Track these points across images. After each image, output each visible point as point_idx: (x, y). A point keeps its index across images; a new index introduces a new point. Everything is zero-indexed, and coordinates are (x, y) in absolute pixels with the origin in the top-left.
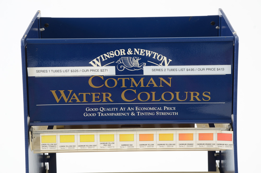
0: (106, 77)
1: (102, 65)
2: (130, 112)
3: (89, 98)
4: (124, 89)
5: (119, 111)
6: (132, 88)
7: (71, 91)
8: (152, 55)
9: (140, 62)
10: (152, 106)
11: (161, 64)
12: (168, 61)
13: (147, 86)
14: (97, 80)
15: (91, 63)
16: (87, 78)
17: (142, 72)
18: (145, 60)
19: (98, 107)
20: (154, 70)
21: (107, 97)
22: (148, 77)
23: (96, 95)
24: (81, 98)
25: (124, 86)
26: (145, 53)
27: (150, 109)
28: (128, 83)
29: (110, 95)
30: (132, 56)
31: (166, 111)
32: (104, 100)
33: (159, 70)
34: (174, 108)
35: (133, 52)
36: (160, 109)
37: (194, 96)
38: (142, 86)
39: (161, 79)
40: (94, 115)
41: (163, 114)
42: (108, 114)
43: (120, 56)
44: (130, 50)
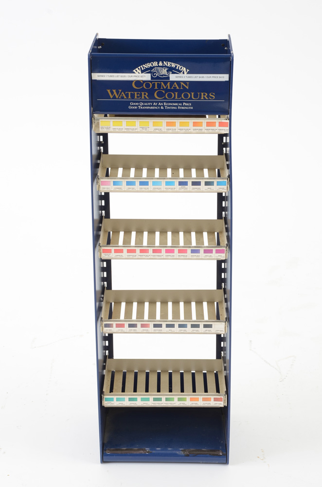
0: (144, 82)
1: (142, 73)
2: (160, 106)
3: (133, 96)
4: (156, 90)
5: (153, 106)
6: (162, 89)
7: (120, 91)
8: (176, 67)
9: (167, 71)
10: (175, 102)
11: (182, 73)
12: (186, 71)
13: (172, 88)
14: (138, 83)
15: (134, 71)
16: (132, 81)
17: (168, 78)
18: (171, 70)
19: (139, 102)
20: (177, 77)
21: (145, 95)
22: (173, 82)
23: (137, 94)
24: (127, 95)
25: (156, 88)
26: (171, 65)
27: (174, 104)
28: (159, 86)
29: (147, 94)
30: (162, 67)
31: (185, 106)
32: (143, 98)
33: (180, 77)
34: (190, 104)
35: (163, 64)
36: (180, 104)
37: (204, 96)
38: (169, 88)
39: (182, 83)
40: (136, 108)
41: (183, 108)
42: (146, 108)
43: (154, 67)
44: (161, 62)
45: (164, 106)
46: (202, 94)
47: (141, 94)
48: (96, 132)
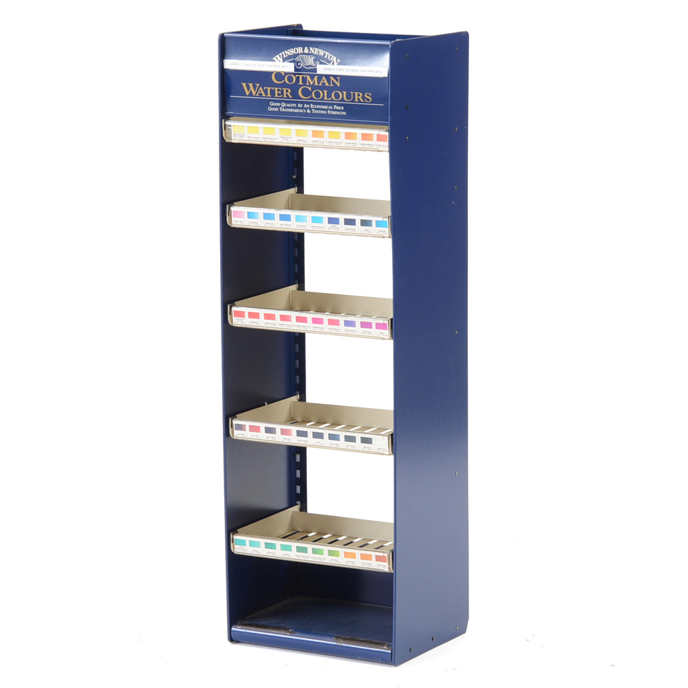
0: (286, 74)
1: (284, 61)
2: (306, 109)
3: (273, 93)
4: (301, 86)
5: (297, 108)
6: (307, 86)
7: (258, 85)
8: (325, 55)
9: (314, 60)
10: (324, 104)
11: (331, 64)
12: (337, 61)
13: (320, 84)
14: (279, 75)
15: (274, 58)
16: (270, 73)
17: (315, 70)
18: (318, 59)
19: (280, 102)
20: (325, 69)
21: (287, 92)
22: (320, 76)
23: (278, 90)
24: (266, 92)
25: (301, 83)
26: (318, 52)
27: (323, 107)
29: (290, 91)
30: (308, 54)
31: (336, 110)
32: (285, 96)
33: (329, 69)
34: (343, 108)
35: (309, 51)
36: (331, 108)
37: (358, 96)
38: (316, 84)
39: (332, 78)
40: (277, 109)
41: (334, 113)
42: (288, 110)
43: (298, 54)
44: (306, 48)
45: (310, 109)
46: (356, 93)
47: (282, 91)
48: (227, 141)
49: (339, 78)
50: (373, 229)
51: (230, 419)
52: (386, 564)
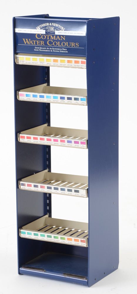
0: (42, 35)
1: (41, 29)
2: (50, 50)
3: (36, 43)
4: (48, 40)
5: (47, 49)
6: (51, 40)
7: (30, 39)
8: (58, 26)
9: (54, 29)
10: (58, 48)
12: (64, 29)
13: (57, 39)
14: (39, 35)
15: (37, 28)
16: (35, 34)
17: (54, 33)
18: (56, 28)
19: (39, 47)
20: (59, 33)
21: (42, 43)
22: (57, 36)
23: (39, 42)
24: (33, 42)
25: (48, 39)
26: (56, 25)
29: (43, 42)
30: (51, 26)
31: (64, 50)
32: (41, 44)
33: (60, 33)
34: (66, 49)
36: (61, 49)
37: (73, 44)
38: (55, 39)
39: (61, 36)
40: (38, 50)
41: (62, 52)
42: (43, 50)
43: (47, 26)
44: (50, 23)
45: (52, 50)
46: (72, 43)
47: (40, 42)
48: (17, 64)
49: (64, 36)
50: (79, 102)
51: (19, 181)
52: (85, 244)
